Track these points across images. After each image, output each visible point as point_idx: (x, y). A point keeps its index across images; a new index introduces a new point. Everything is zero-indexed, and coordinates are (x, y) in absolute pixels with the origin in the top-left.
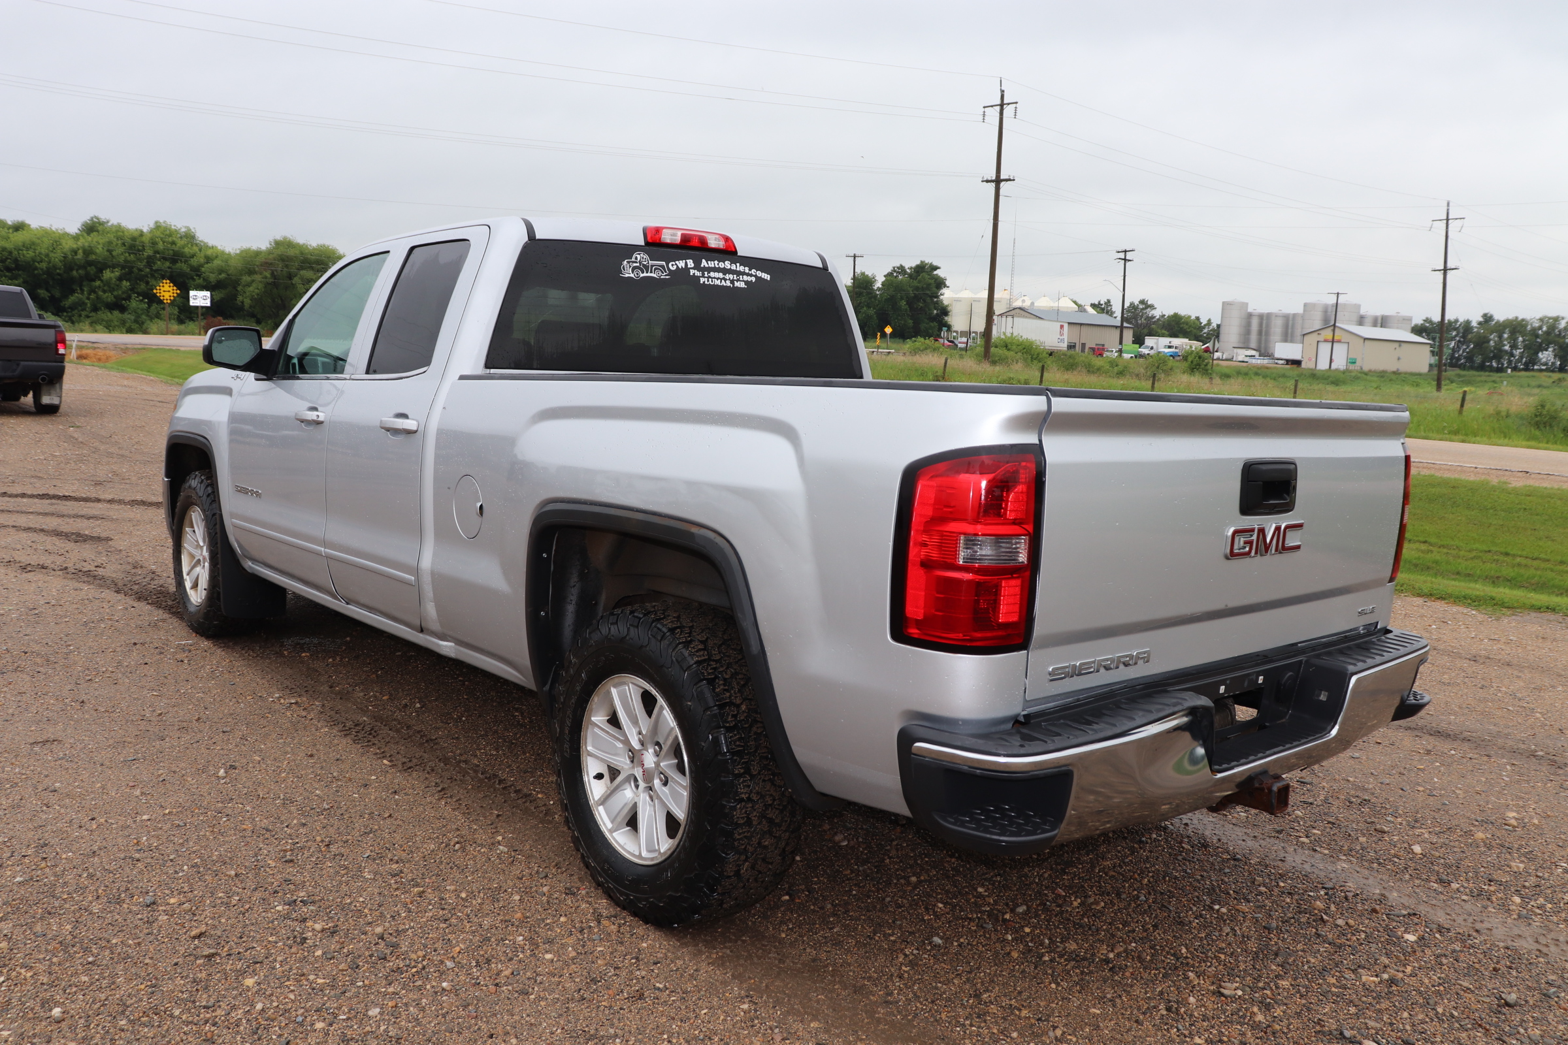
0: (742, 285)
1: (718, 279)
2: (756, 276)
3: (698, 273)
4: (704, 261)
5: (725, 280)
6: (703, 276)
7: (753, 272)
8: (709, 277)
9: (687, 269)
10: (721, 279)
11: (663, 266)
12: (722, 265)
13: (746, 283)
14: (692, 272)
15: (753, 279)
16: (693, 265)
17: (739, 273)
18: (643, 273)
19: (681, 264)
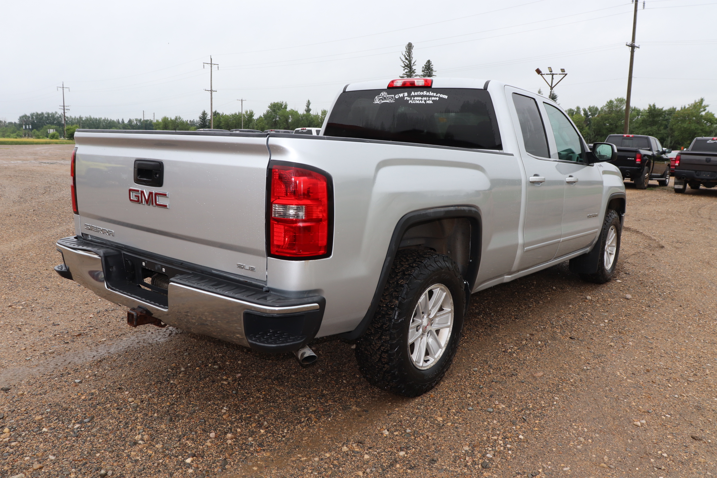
0: (431, 102)
1: (418, 100)
2: (439, 97)
3: (408, 98)
4: (413, 92)
5: (422, 100)
6: (411, 100)
7: (438, 95)
8: (414, 100)
9: (404, 97)
10: (420, 100)
11: (392, 97)
12: (421, 94)
13: (433, 101)
14: (406, 98)
15: (437, 99)
16: (407, 95)
17: (429, 96)
18: (383, 100)
19: (401, 95)
